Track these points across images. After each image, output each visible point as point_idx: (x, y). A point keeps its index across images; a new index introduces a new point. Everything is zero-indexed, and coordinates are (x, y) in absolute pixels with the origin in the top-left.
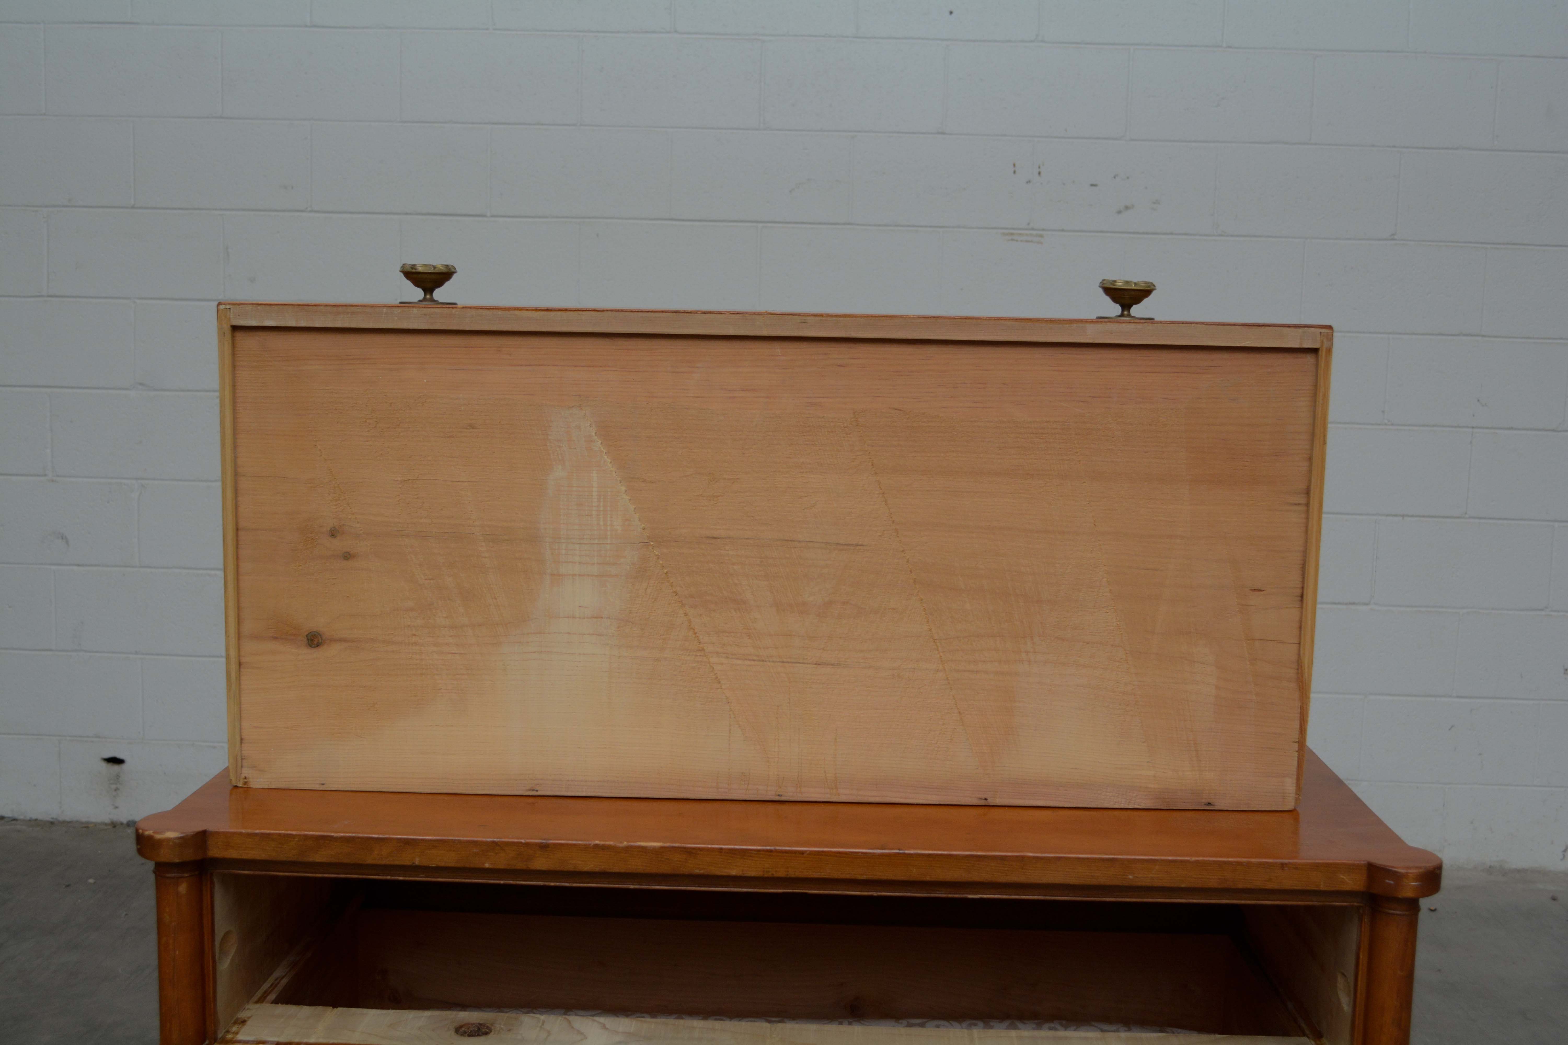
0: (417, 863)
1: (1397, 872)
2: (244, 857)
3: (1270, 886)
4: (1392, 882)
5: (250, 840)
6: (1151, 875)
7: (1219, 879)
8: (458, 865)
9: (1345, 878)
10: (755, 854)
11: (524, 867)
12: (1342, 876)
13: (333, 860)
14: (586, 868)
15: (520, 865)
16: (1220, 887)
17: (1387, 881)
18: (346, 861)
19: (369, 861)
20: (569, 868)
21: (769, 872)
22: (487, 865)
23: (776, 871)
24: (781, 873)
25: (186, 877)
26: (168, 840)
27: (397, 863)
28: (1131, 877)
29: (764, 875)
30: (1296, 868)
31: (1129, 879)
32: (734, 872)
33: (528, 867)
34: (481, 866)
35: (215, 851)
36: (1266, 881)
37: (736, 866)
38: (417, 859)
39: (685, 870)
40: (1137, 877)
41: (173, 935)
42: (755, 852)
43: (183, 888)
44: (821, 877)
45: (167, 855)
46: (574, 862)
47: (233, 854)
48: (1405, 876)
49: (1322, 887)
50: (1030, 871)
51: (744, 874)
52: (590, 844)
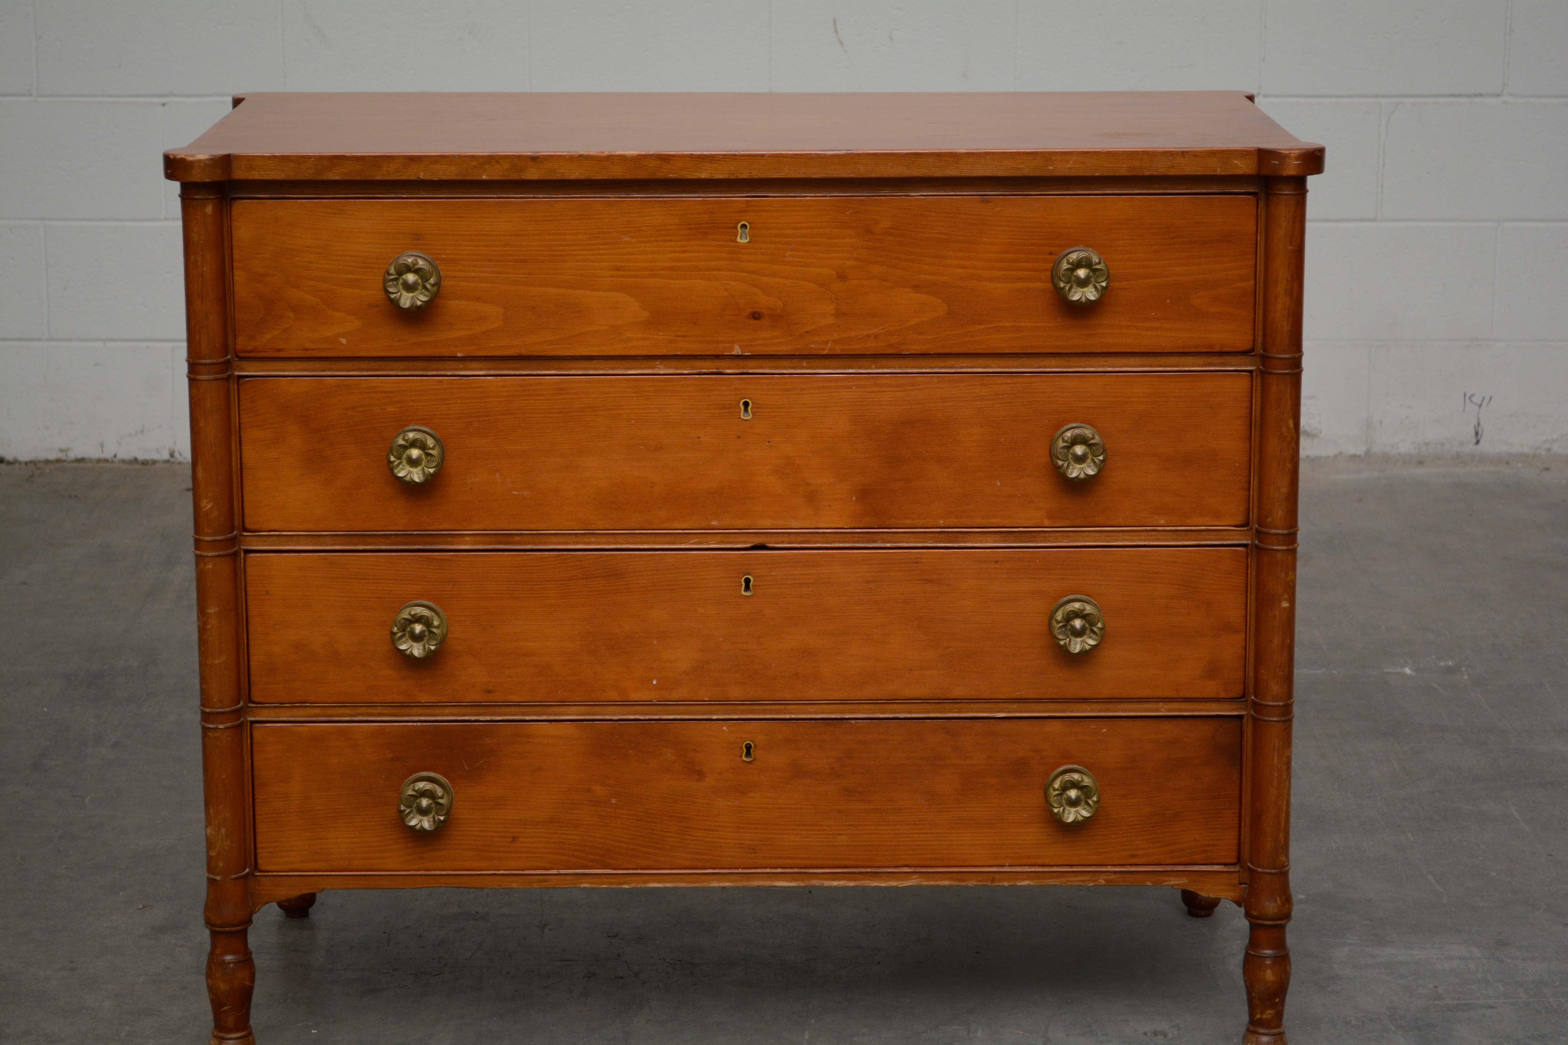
0: (421, 177)
1: (1282, 153)
2: (266, 178)
3: (1172, 172)
4: (1277, 162)
5: (270, 162)
6: (1069, 166)
7: (1129, 167)
8: (460, 178)
9: (1238, 163)
10: (721, 158)
11: (517, 178)
12: (1236, 162)
13: (346, 178)
14: (573, 177)
15: (514, 176)
16: (1129, 175)
17: (1273, 162)
18: (357, 178)
19: (378, 178)
20: (558, 177)
21: (734, 174)
22: (484, 177)
23: (740, 173)
24: (745, 175)
25: (213, 199)
26: (200, 161)
27: (403, 178)
28: (1051, 168)
29: (729, 177)
30: (1195, 156)
31: (1049, 170)
32: (703, 176)
33: (520, 177)
34: (479, 178)
35: (240, 174)
36: (1168, 168)
37: (705, 169)
38: (422, 174)
39: (660, 175)
40: (1057, 168)
41: (200, 253)
42: (722, 157)
43: (209, 209)
44: (779, 177)
45: (197, 176)
46: (562, 171)
47: (256, 175)
48: (1287, 156)
49: (1219, 172)
50: (963, 166)
51: (712, 177)
52: (575, 155)
